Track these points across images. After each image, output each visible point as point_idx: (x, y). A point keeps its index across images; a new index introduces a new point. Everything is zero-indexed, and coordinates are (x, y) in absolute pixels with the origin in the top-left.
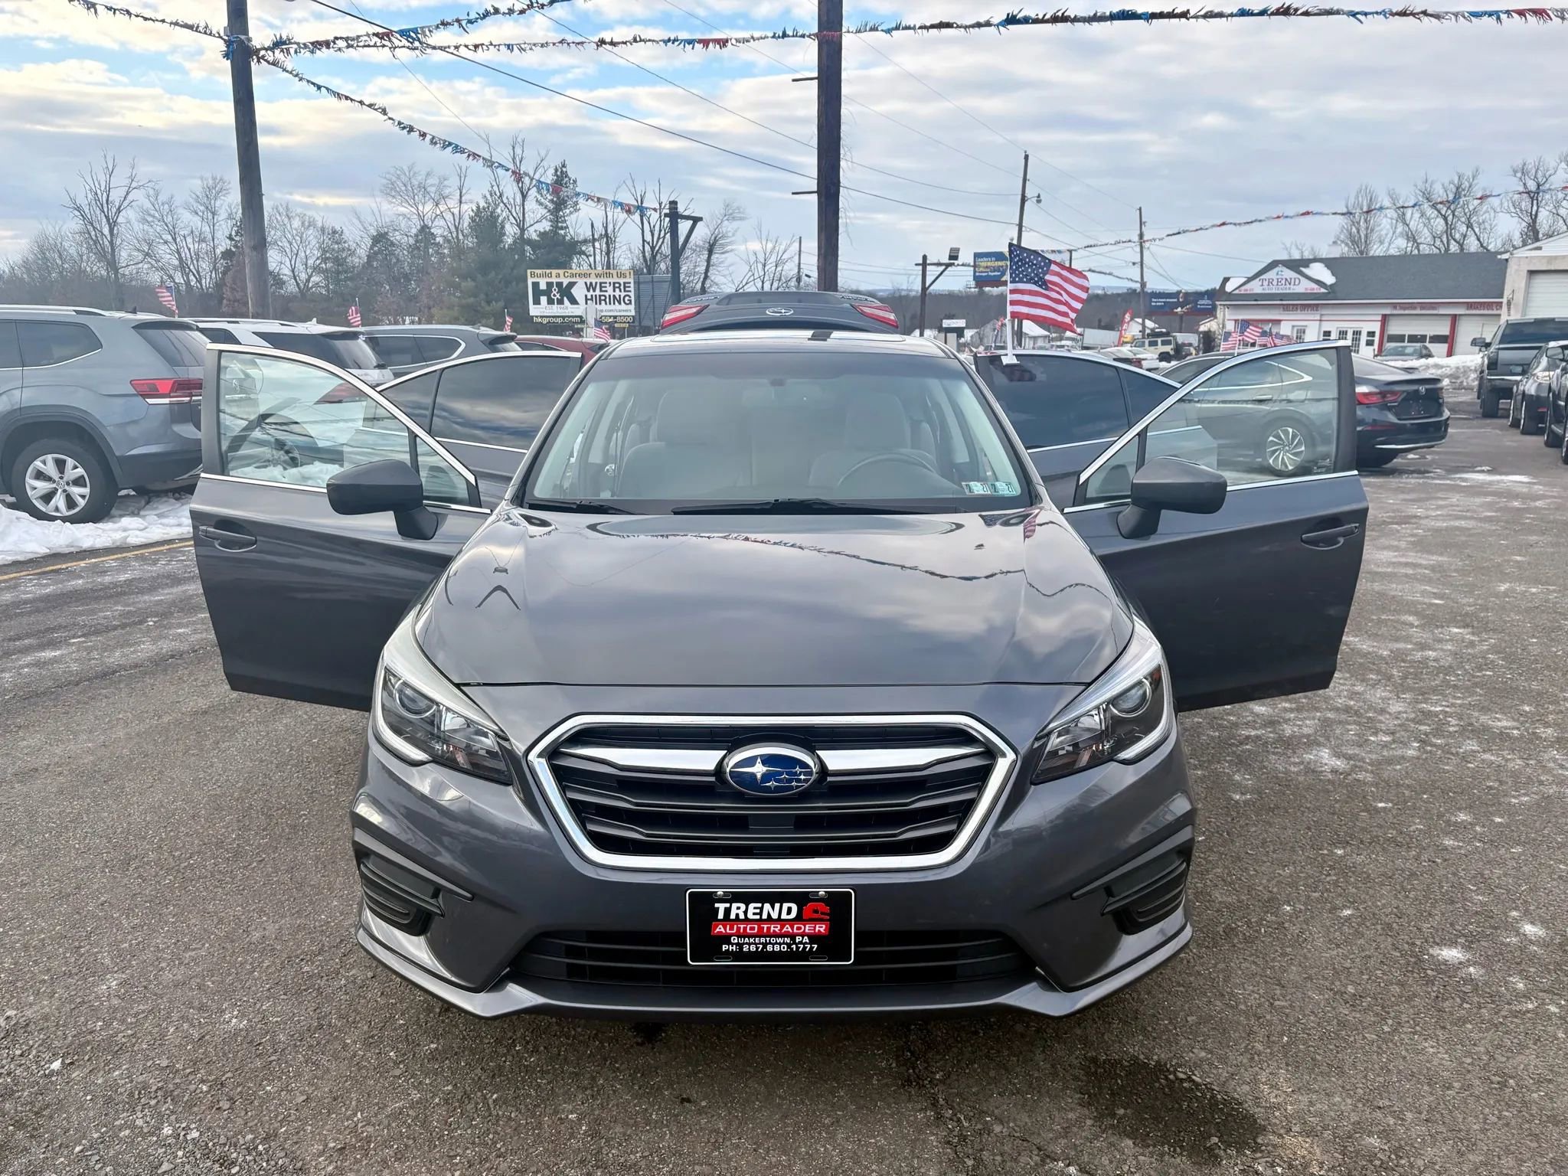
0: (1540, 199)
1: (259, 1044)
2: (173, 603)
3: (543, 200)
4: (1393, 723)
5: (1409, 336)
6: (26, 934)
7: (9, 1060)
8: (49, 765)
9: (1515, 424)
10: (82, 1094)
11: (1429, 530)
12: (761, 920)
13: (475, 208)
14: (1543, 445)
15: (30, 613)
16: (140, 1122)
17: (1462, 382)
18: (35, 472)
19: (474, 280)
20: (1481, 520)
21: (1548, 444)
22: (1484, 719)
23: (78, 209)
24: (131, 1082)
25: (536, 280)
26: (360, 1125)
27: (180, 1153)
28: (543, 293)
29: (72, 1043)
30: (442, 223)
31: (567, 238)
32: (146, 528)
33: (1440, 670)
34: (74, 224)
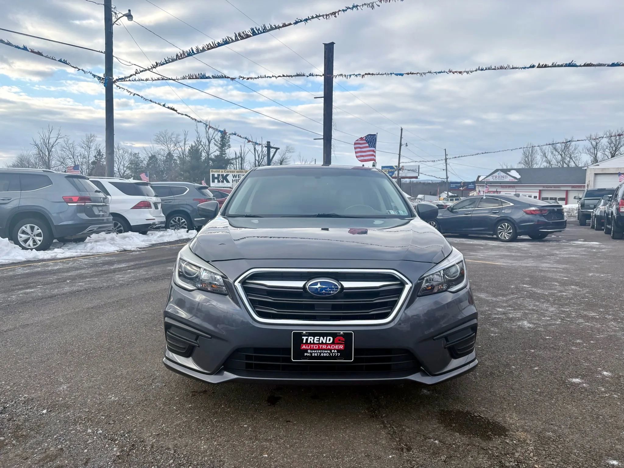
0: (597, 148)
1: (123, 405)
2: (76, 275)
3: (217, 144)
4: (551, 314)
5: (550, 198)
6: (29, 372)
7: (26, 410)
8: (33, 323)
9: (593, 227)
10: (55, 420)
11: (561, 258)
12: (319, 343)
13: (191, 146)
14: (604, 234)
15: (20, 278)
16: (79, 428)
17: (571, 214)
18: (22, 231)
19: (189, 173)
20: (581, 255)
21: (606, 233)
22: (585, 313)
23: (37, 145)
24: (75, 416)
25: (213, 173)
26: (164, 428)
27: (95, 437)
28: (216, 178)
29: (50, 405)
30: (177, 152)
31: (226, 158)
32: (64, 253)
33: (567, 298)
34: (35, 151)
